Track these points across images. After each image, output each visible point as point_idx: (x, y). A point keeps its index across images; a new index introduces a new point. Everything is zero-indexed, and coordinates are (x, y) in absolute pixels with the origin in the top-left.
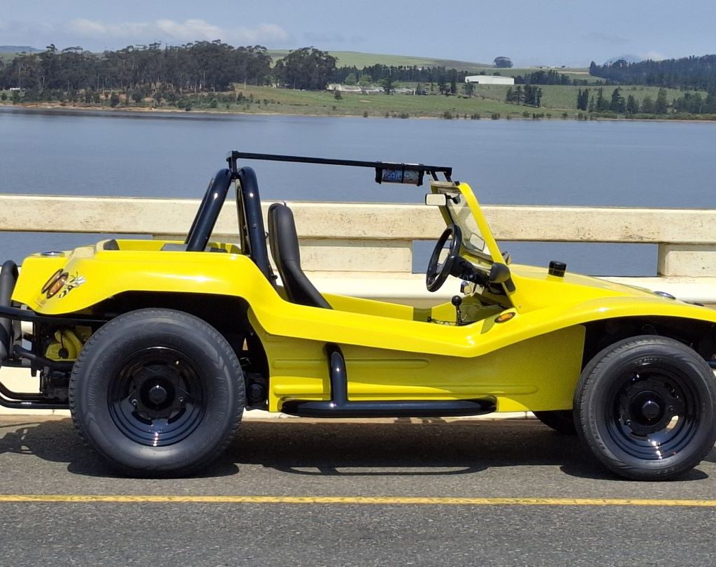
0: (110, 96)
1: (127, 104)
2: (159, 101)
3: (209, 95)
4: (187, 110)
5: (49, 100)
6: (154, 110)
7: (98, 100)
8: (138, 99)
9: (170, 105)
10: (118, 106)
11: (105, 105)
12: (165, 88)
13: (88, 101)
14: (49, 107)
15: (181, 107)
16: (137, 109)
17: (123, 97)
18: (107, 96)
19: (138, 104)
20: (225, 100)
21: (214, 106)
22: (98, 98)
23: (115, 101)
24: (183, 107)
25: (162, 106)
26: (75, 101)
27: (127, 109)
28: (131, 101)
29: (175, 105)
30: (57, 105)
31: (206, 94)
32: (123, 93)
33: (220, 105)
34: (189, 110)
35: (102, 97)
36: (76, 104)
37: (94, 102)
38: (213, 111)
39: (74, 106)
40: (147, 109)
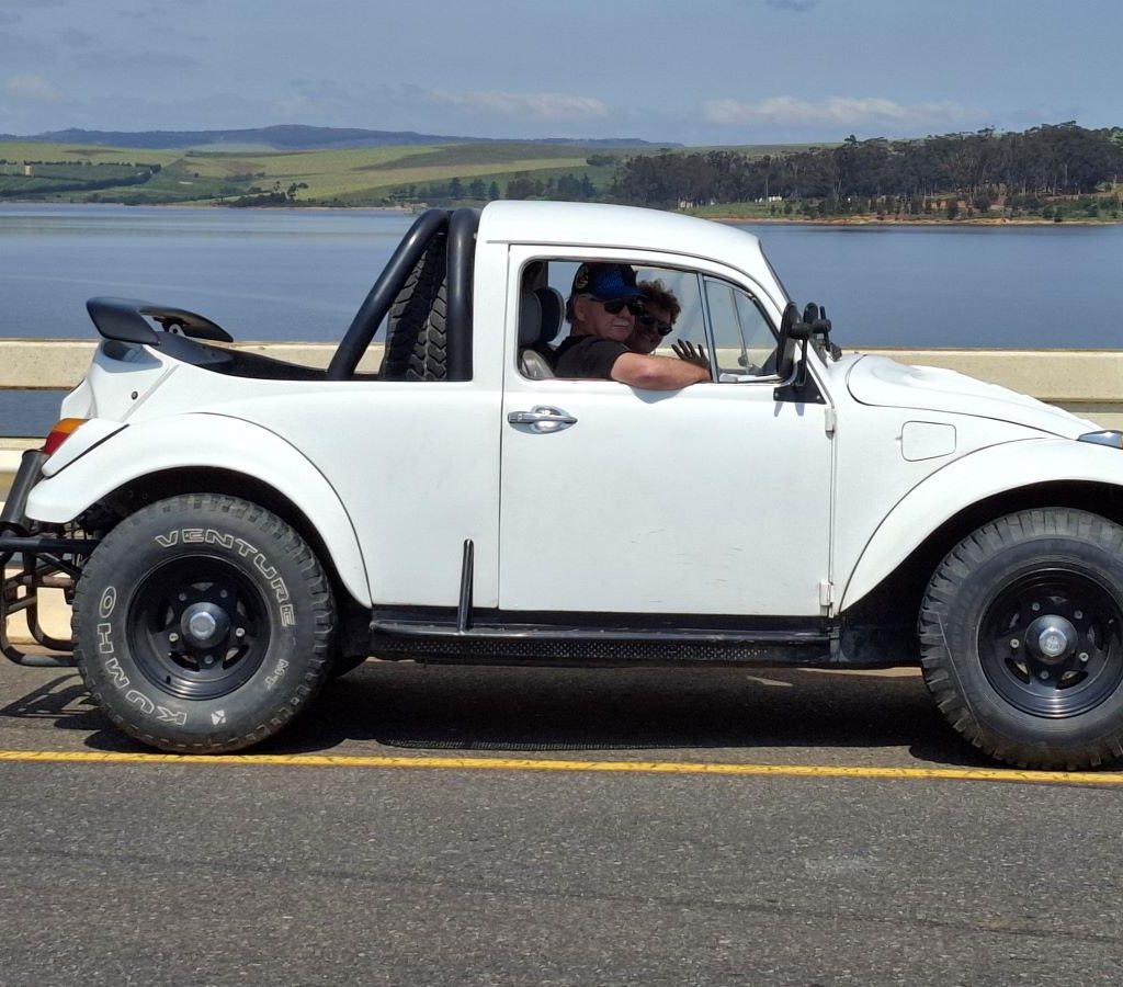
0: (943, 204)
1: (970, 214)
2: (1015, 209)
3: (1080, 198)
4: (1056, 221)
5: (860, 212)
6: (1008, 221)
7: (928, 210)
8: (983, 207)
9: (1031, 213)
10: (959, 217)
11: (940, 216)
12: (1016, 191)
13: (914, 212)
14: (862, 222)
15: (1047, 217)
16: (983, 221)
17: (961, 205)
18: (939, 205)
19: (986, 214)
20: (1105, 205)
21: (1094, 214)
22: (929, 207)
23: (952, 212)
24: (1050, 217)
25: (1020, 215)
26: (898, 213)
27: (971, 221)
28: (975, 210)
29: (1037, 214)
30: (873, 219)
31: (1076, 197)
32: (959, 200)
33: (1102, 213)
34: (1061, 221)
35: (934, 206)
36: (899, 216)
37: (923, 214)
38: (1094, 222)
39: (896, 219)
40: (998, 221)
